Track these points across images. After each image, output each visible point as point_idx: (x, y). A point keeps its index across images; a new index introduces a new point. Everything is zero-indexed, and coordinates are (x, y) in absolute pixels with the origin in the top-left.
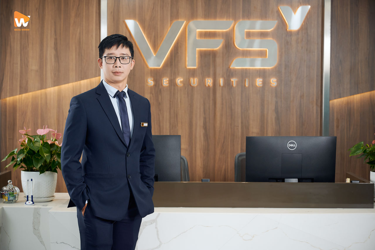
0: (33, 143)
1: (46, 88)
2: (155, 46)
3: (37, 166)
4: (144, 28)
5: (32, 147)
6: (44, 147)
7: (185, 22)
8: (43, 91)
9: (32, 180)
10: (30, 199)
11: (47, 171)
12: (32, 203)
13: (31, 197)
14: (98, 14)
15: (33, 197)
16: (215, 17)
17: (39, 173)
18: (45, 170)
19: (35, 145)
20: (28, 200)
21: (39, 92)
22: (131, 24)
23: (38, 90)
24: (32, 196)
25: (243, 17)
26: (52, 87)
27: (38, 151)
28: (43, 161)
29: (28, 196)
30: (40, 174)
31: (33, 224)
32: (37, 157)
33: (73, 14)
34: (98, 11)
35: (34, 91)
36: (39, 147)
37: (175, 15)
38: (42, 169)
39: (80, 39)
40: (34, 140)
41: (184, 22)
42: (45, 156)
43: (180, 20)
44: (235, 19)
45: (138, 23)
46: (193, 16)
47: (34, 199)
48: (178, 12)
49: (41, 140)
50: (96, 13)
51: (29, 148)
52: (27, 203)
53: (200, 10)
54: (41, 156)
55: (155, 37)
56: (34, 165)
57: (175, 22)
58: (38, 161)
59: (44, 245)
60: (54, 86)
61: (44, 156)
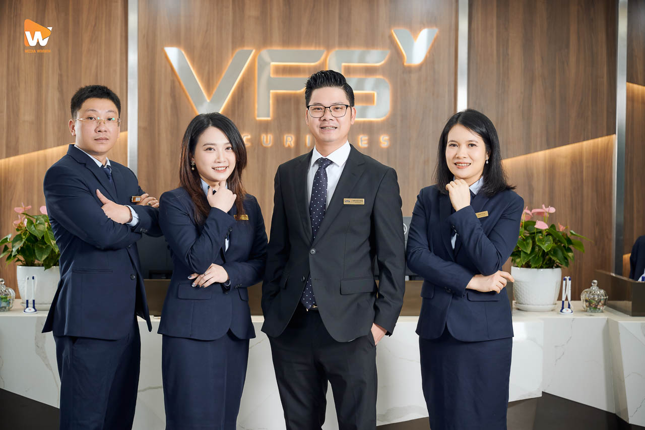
0: (34, 226)
1: (46, 148)
2: (209, 86)
3: (41, 258)
4: (193, 60)
5: (34, 231)
6: (50, 232)
7: (254, 51)
8: (41, 152)
9: (33, 278)
10: (31, 305)
11: (54, 265)
12: (33, 310)
13: (32, 302)
14: (123, 39)
15: (35, 303)
16: (298, 44)
17: (44, 268)
18: (52, 264)
19: (38, 229)
20: (27, 307)
21: (35, 155)
22: (173, 53)
23: (34, 151)
24: (34, 301)
25: (340, 45)
26: (54, 146)
27: (43, 237)
28: (49, 251)
29: (27, 301)
30: (46, 269)
31: (35, 339)
32: (41, 246)
33: (86, 38)
34: (124, 34)
35: (29, 152)
36: (43, 232)
37: (239, 41)
38: (47, 263)
39: (97, 75)
40: (36, 222)
41: (252, 51)
42: (53, 244)
43: (246, 49)
44: (329, 47)
45: (183, 52)
46: (265, 41)
47: (35, 305)
48: (243, 37)
49: (45, 222)
50: (121, 36)
51: (29, 232)
52: (27, 310)
53: (276, 34)
54: (46, 244)
55: (209, 73)
56: (37, 257)
57: (238, 50)
58: (42, 251)
59: (51, 370)
60: (58, 145)
61: (51, 243)
